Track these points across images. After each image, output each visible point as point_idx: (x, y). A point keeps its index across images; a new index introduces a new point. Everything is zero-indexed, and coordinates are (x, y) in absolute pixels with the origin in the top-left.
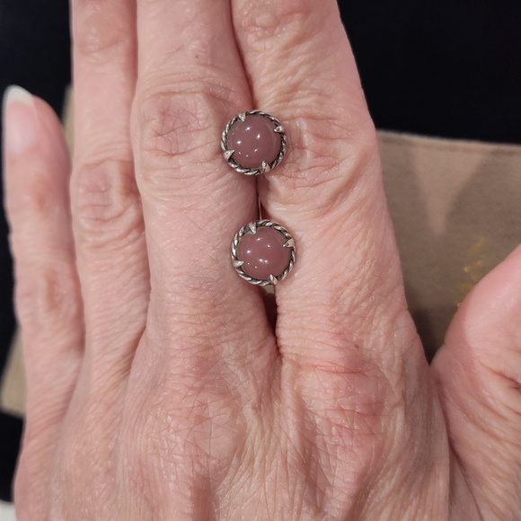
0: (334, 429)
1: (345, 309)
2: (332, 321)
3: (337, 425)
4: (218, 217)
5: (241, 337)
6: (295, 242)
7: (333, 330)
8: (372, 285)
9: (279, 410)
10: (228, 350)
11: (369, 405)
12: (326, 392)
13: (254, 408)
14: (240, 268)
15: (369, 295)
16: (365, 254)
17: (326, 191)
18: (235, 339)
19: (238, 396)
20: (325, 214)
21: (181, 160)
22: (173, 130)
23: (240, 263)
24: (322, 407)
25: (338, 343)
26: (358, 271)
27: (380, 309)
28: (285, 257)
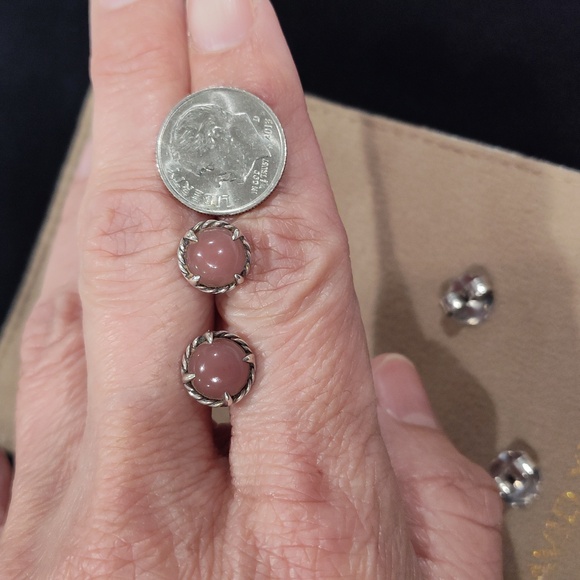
0: (292, 570)
1: (309, 428)
2: (294, 441)
3: (296, 566)
4: (163, 326)
5: (178, 467)
6: (256, 357)
7: (293, 452)
8: (341, 401)
9: (221, 551)
10: (161, 480)
11: (333, 539)
12: (282, 525)
13: (189, 548)
14: (190, 383)
15: (337, 412)
16: (334, 365)
17: (290, 295)
18: (169, 469)
19: (170, 535)
20: (288, 320)
21: (127, 262)
22: (122, 230)
23: (190, 377)
24: (278, 543)
25: (298, 465)
26: (325, 384)
27: (350, 429)
28: (243, 374)
